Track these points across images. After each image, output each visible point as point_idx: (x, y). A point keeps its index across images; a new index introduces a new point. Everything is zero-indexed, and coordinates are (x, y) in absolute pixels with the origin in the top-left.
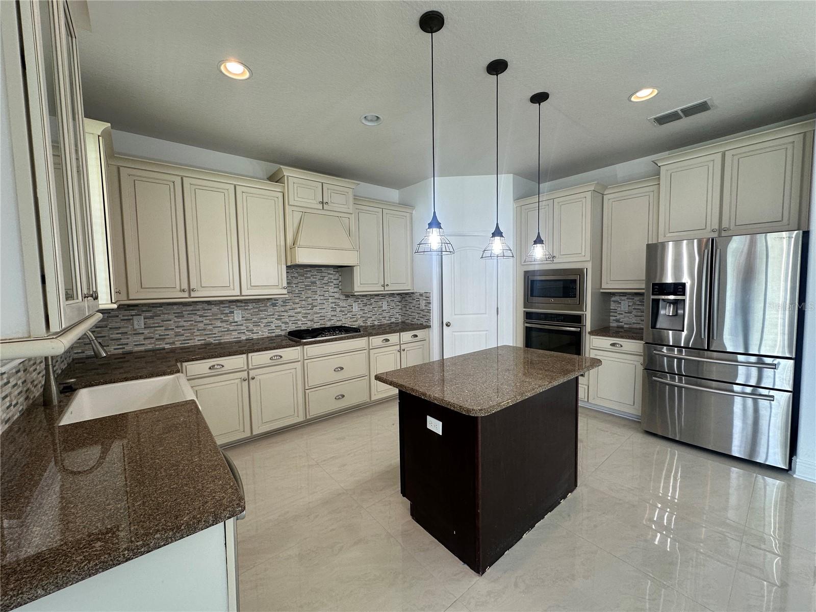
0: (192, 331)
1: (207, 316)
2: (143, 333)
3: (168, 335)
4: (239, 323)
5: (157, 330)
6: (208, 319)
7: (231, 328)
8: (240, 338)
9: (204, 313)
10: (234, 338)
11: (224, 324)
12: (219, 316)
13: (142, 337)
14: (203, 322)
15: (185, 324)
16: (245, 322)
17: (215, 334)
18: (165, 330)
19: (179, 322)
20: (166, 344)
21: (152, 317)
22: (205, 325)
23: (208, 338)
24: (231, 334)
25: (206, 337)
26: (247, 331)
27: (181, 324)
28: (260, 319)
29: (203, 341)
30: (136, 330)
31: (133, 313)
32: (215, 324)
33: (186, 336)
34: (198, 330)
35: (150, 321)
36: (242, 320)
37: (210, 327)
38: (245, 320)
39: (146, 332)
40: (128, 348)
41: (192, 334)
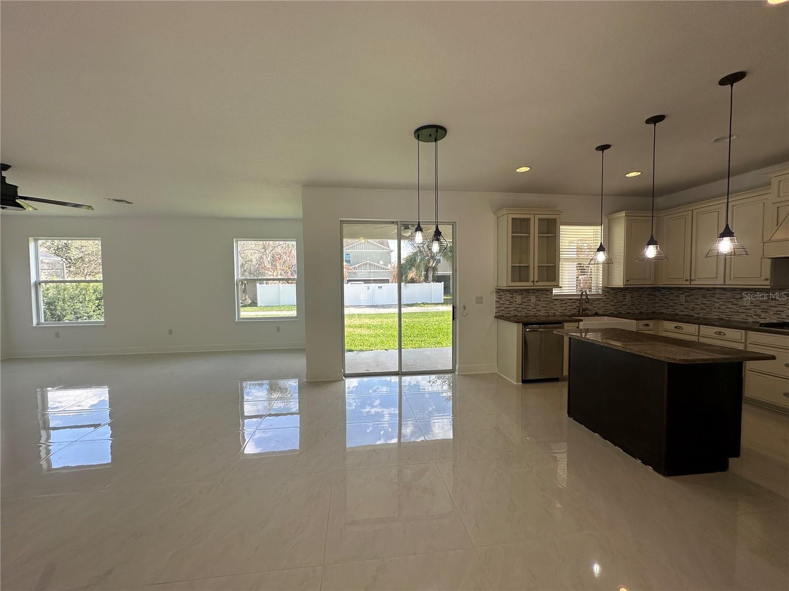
0: (711, 308)
1: (721, 299)
2: (683, 305)
3: (696, 308)
4: (747, 307)
5: (691, 304)
6: (724, 301)
7: (740, 311)
8: (747, 319)
9: (721, 296)
10: (742, 319)
11: (734, 307)
12: (731, 300)
13: (684, 307)
14: (718, 302)
15: (707, 302)
16: (753, 307)
17: (727, 313)
18: (696, 304)
19: (703, 300)
20: (695, 313)
21: (688, 296)
22: (720, 305)
23: (722, 315)
24: (739, 315)
25: (720, 314)
26: (755, 315)
27: (705, 302)
28: (770, 307)
29: (718, 316)
30: (681, 302)
31: (681, 292)
32: (727, 305)
33: (708, 311)
34: (715, 308)
35: (688, 298)
36: (751, 306)
37: (724, 307)
38: (754, 306)
39: (685, 304)
40: (676, 312)
41: (711, 310)
